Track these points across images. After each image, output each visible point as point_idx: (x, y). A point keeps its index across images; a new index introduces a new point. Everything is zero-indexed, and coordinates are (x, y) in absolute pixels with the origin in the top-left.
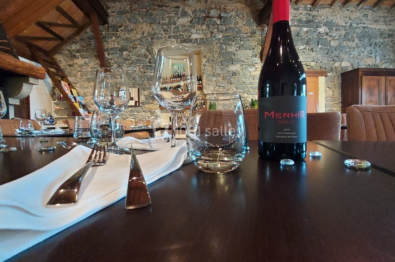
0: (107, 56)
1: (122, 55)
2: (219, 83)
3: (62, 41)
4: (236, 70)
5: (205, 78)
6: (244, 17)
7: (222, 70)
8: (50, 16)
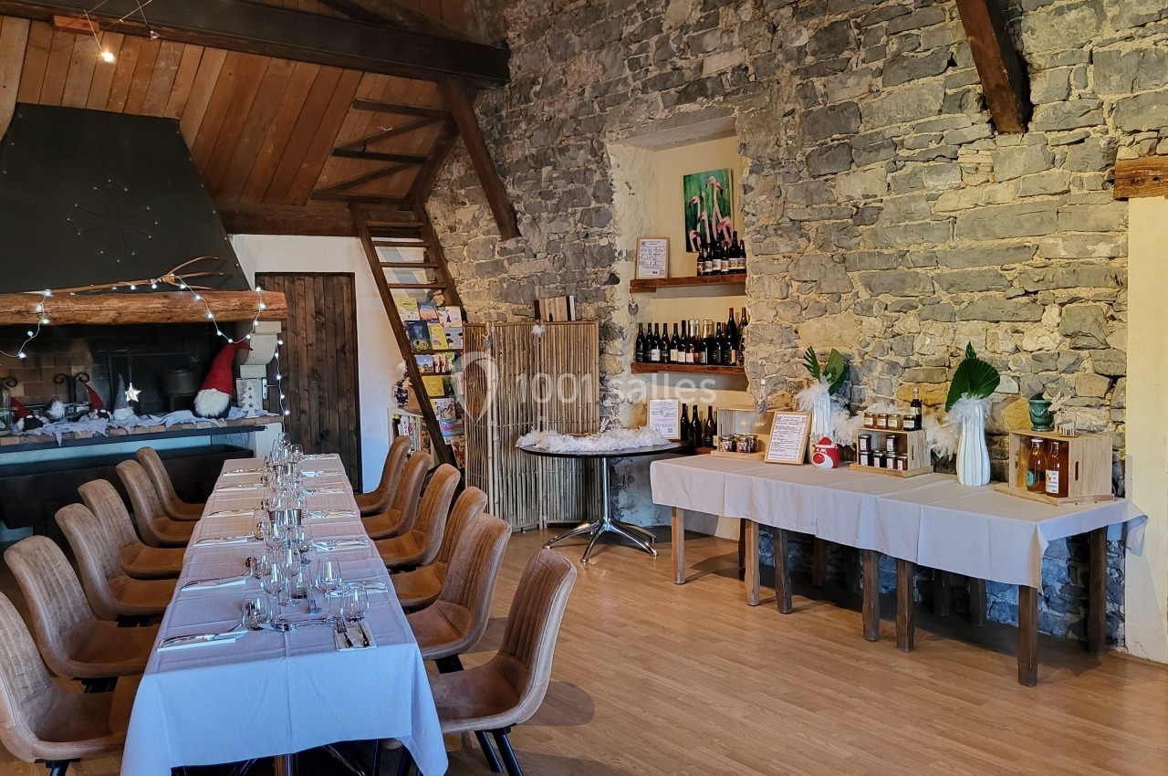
0: (510, 190)
1: (539, 181)
2: (797, 263)
3: (423, 163)
4: (868, 196)
7: (811, 199)
8: (354, 127)
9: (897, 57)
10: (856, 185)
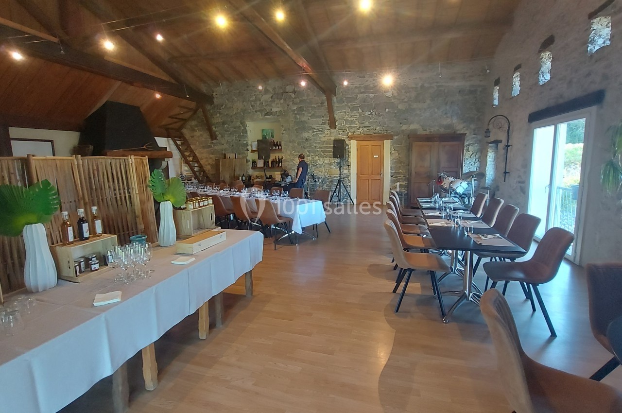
0: (214, 129)
1: (224, 128)
3: (185, 121)
4: (308, 137)
7: (297, 137)
8: (176, 111)
9: (313, 114)
10: (306, 135)
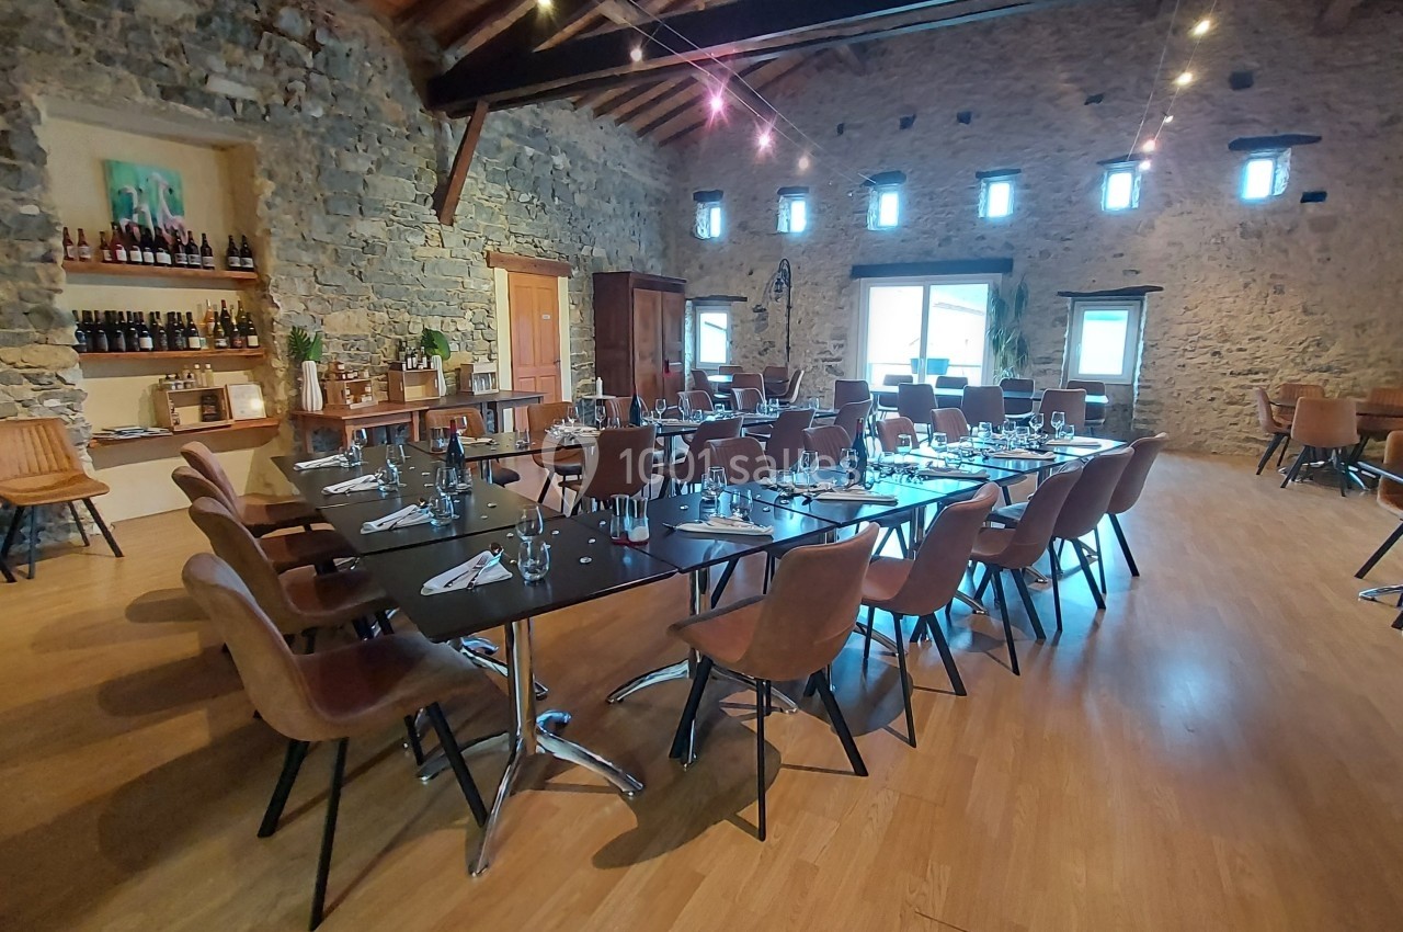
2: (323, 272)
4: (374, 237)
5: (274, 253)
6: (385, 67)
7: (331, 230)
